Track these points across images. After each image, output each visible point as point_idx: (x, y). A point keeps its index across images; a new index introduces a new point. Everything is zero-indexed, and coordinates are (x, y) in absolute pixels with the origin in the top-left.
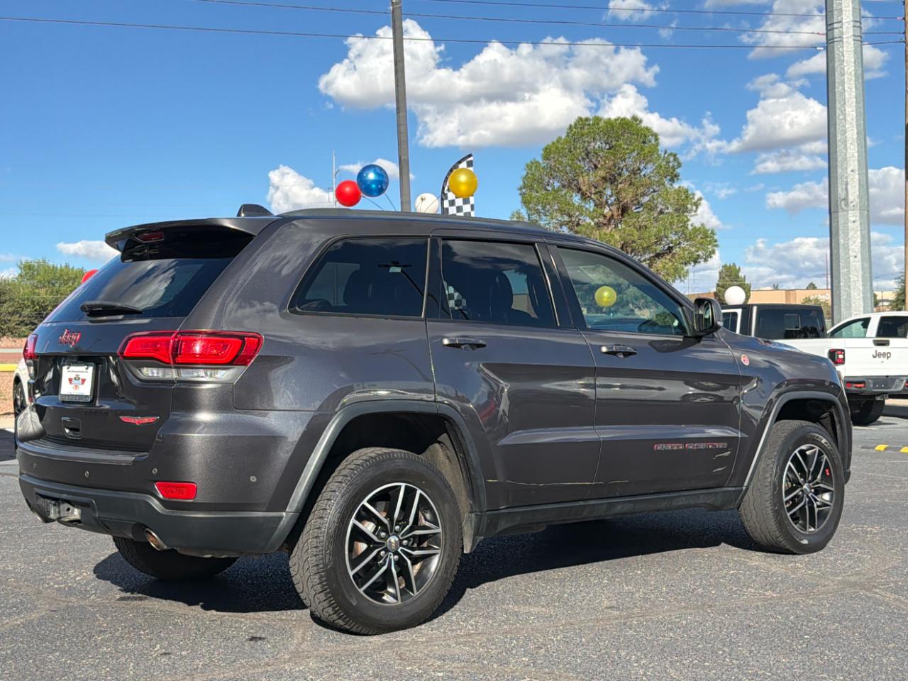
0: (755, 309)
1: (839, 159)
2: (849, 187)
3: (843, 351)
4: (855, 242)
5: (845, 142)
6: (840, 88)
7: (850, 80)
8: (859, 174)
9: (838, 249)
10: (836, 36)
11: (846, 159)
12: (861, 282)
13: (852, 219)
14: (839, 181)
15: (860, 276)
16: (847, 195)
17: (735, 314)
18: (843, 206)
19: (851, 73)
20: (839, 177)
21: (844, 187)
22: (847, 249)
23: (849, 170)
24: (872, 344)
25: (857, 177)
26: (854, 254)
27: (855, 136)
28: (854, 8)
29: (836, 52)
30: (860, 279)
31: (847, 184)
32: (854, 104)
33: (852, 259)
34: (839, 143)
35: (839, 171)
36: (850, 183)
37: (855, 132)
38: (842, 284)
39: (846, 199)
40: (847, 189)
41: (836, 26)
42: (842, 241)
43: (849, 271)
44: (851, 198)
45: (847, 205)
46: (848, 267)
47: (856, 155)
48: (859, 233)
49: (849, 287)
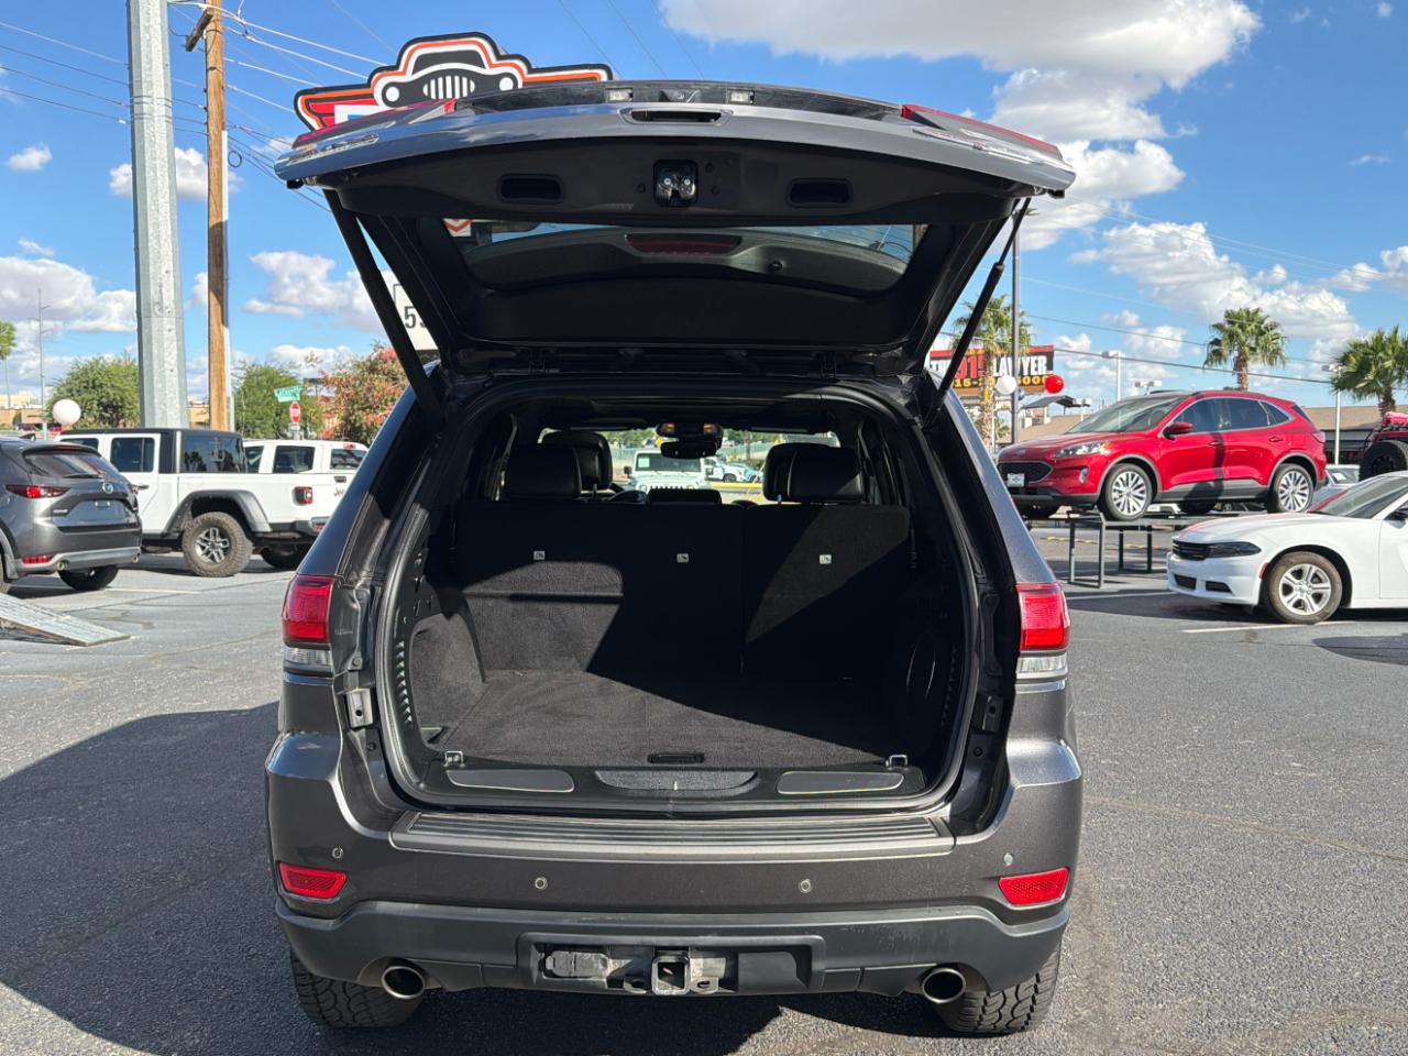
0: (179, 435)
1: (151, 255)
2: (163, 290)
3: (310, 488)
4: (170, 354)
5: (158, 237)
6: (152, 173)
7: (163, 167)
8: (174, 277)
9: (151, 359)
10: (145, 111)
11: (159, 257)
12: (178, 400)
13: (168, 327)
14: (152, 281)
15: (177, 393)
16: (162, 298)
17: (151, 441)
18: (157, 311)
19: (163, 159)
20: (151, 276)
21: (158, 289)
22: (162, 361)
23: (164, 270)
24: (334, 481)
25: (172, 279)
26: (171, 367)
27: (170, 233)
28: (166, 85)
29: (146, 131)
30: (177, 396)
31: (161, 286)
32: (168, 195)
33: (168, 372)
34: (150, 238)
35: (152, 270)
36: (164, 285)
38: (156, 401)
39: (160, 303)
40: (160, 291)
41: (145, 100)
42: (155, 351)
43: (164, 386)
44: (166, 302)
45: (161, 310)
46: (164, 382)
47: (170, 254)
48: (175, 343)
49: (165, 405)
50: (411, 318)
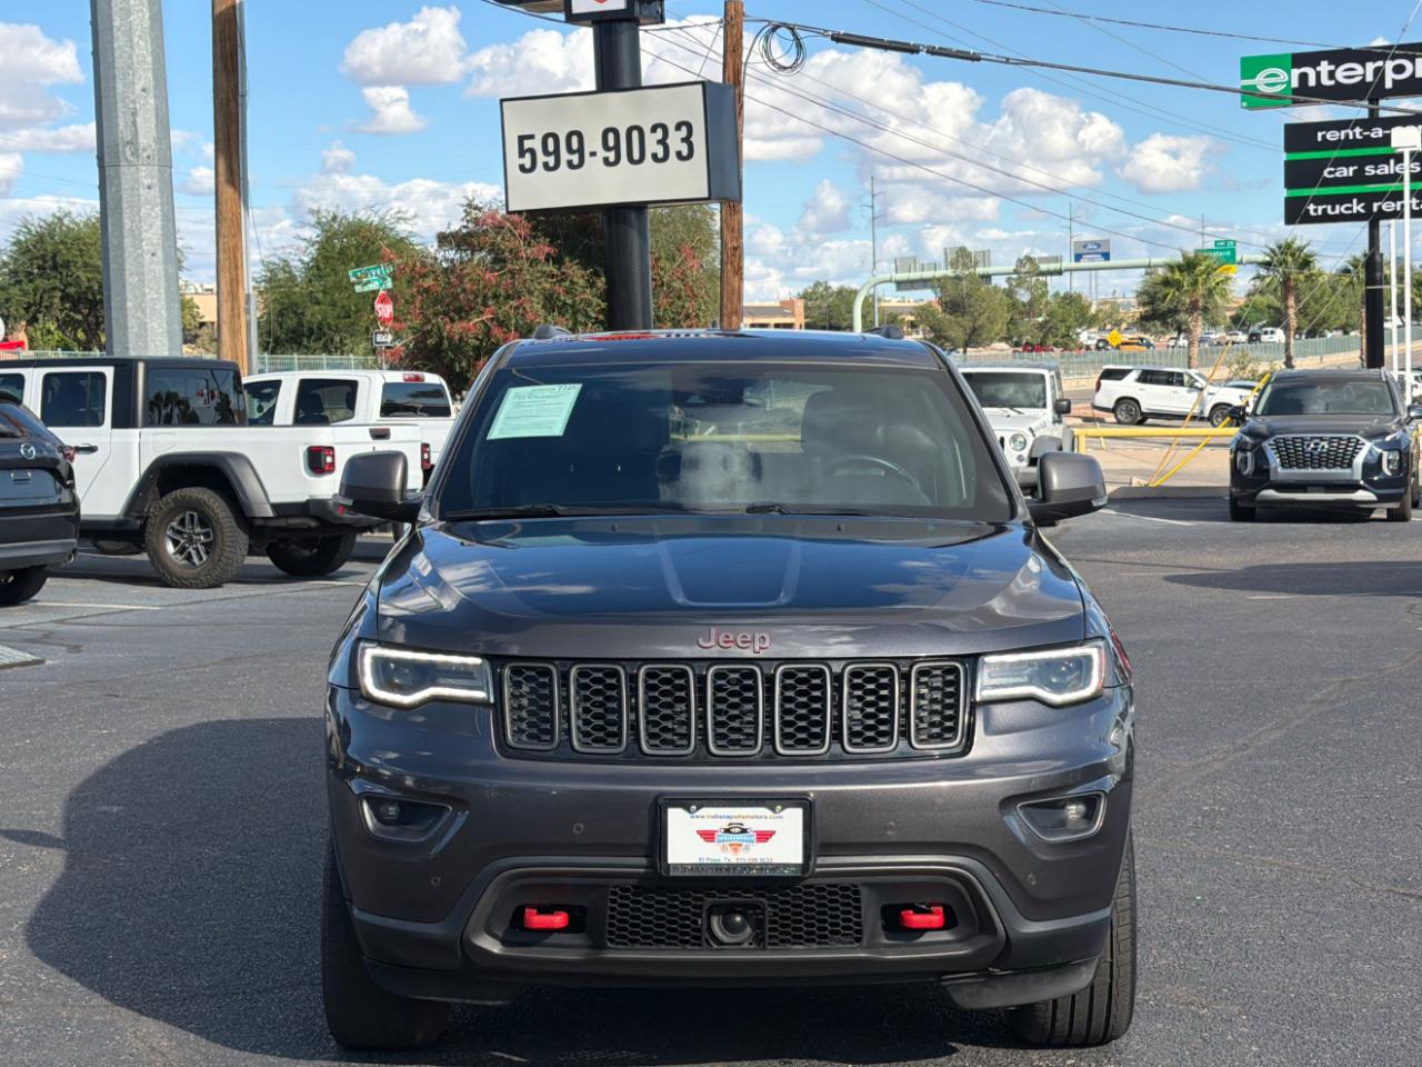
0: (141, 367)
1: (119, 63)
2: (138, 120)
3: (332, 449)
4: (151, 226)
5: (129, 33)
8: (156, 97)
9: (121, 236)
11: (131, 66)
12: (163, 303)
13: (146, 182)
14: (120, 105)
15: (162, 291)
16: (136, 135)
17: (102, 376)
18: (128, 154)
20: (119, 98)
21: (130, 118)
22: (138, 238)
23: (138, 87)
24: (369, 438)
25: (152, 101)
26: (153, 249)
27: (147, 24)
30: (163, 296)
31: (134, 114)
33: (147, 257)
34: (117, 34)
35: (120, 87)
36: (139, 112)
37: (147, 16)
38: (129, 304)
39: (133, 142)
40: (134, 123)
42: (127, 223)
43: (142, 281)
44: (143, 140)
45: (135, 154)
46: (141, 274)
47: (149, 59)
48: (158, 209)
49: (144, 313)
50: (528, 156)
